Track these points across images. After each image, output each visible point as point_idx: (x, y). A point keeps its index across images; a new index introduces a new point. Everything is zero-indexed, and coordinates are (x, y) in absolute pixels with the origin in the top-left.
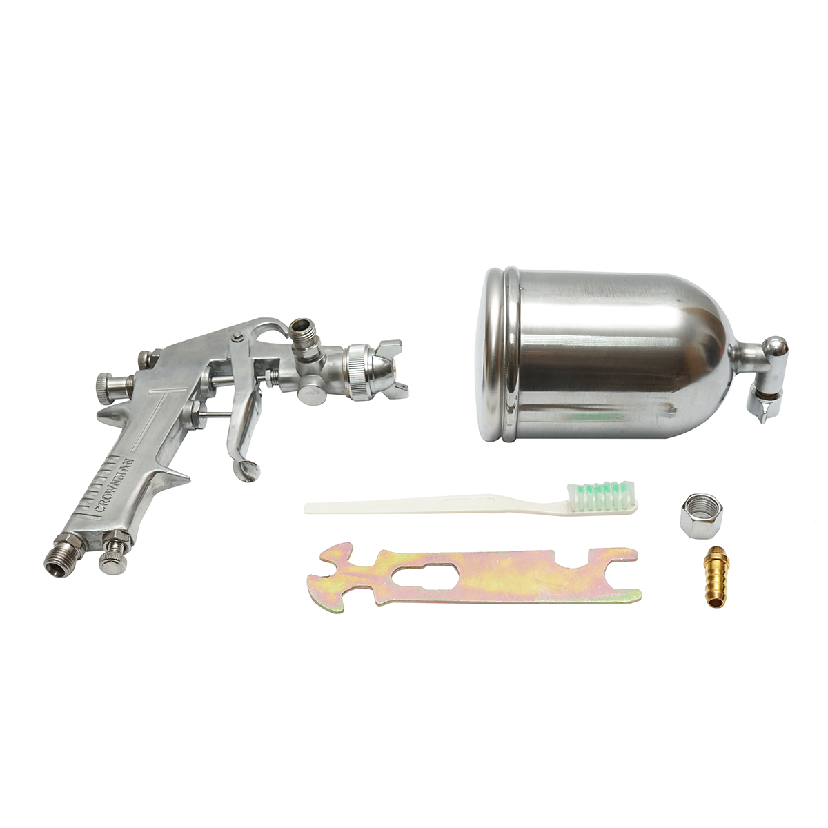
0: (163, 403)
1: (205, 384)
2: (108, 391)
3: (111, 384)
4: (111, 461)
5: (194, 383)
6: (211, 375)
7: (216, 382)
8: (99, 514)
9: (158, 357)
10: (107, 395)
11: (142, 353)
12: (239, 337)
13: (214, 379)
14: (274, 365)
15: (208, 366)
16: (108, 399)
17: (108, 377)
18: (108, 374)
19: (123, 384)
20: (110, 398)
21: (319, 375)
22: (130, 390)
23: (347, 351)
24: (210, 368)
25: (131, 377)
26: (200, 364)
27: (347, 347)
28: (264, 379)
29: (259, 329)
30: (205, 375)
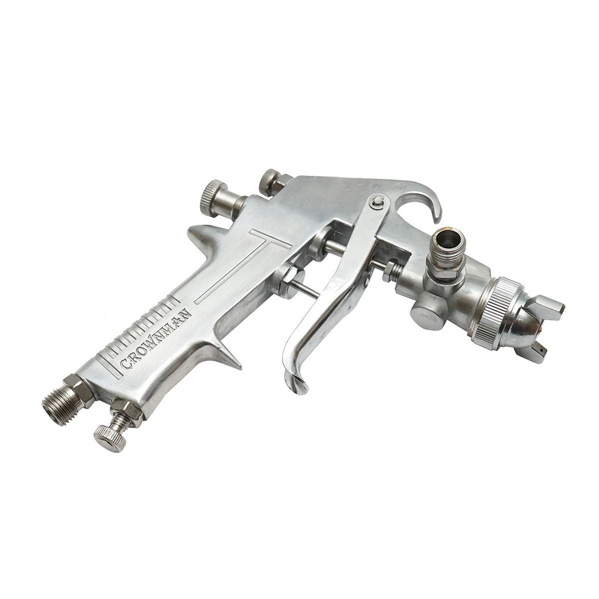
0: (258, 252)
1: (316, 246)
2: (214, 202)
3: (220, 196)
4: (168, 304)
5: (302, 242)
6: (328, 237)
7: (330, 247)
8: (122, 370)
9: (282, 187)
10: (211, 206)
11: (269, 172)
12: (378, 205)
13: (329, 243)
14: (402, 257)
15: (328, 225)
16: (210, 212)
17: (221, 188)
18: (223, 183)
19: (232, 201)
20: (213, 211)
21: (446, 299)
22: (235, 212)
23: (494, 283)
24: (330, 227)
25: (244, 198)
26: (321, 218)
27: (497, 277)
28: (383, 269)
29: (408, 197)
30: (321, 235)
